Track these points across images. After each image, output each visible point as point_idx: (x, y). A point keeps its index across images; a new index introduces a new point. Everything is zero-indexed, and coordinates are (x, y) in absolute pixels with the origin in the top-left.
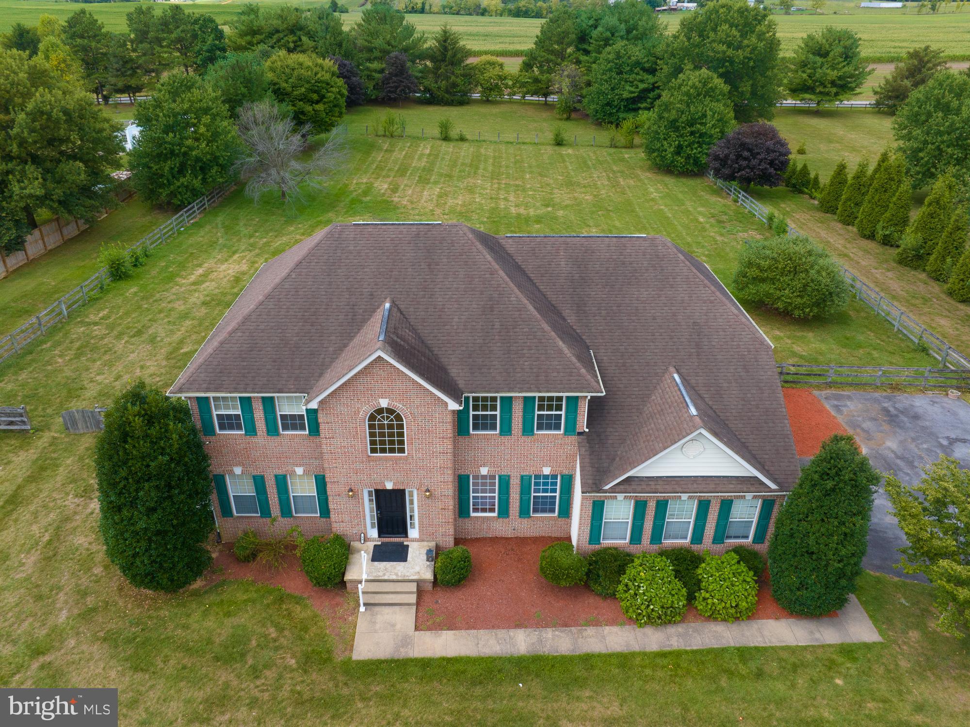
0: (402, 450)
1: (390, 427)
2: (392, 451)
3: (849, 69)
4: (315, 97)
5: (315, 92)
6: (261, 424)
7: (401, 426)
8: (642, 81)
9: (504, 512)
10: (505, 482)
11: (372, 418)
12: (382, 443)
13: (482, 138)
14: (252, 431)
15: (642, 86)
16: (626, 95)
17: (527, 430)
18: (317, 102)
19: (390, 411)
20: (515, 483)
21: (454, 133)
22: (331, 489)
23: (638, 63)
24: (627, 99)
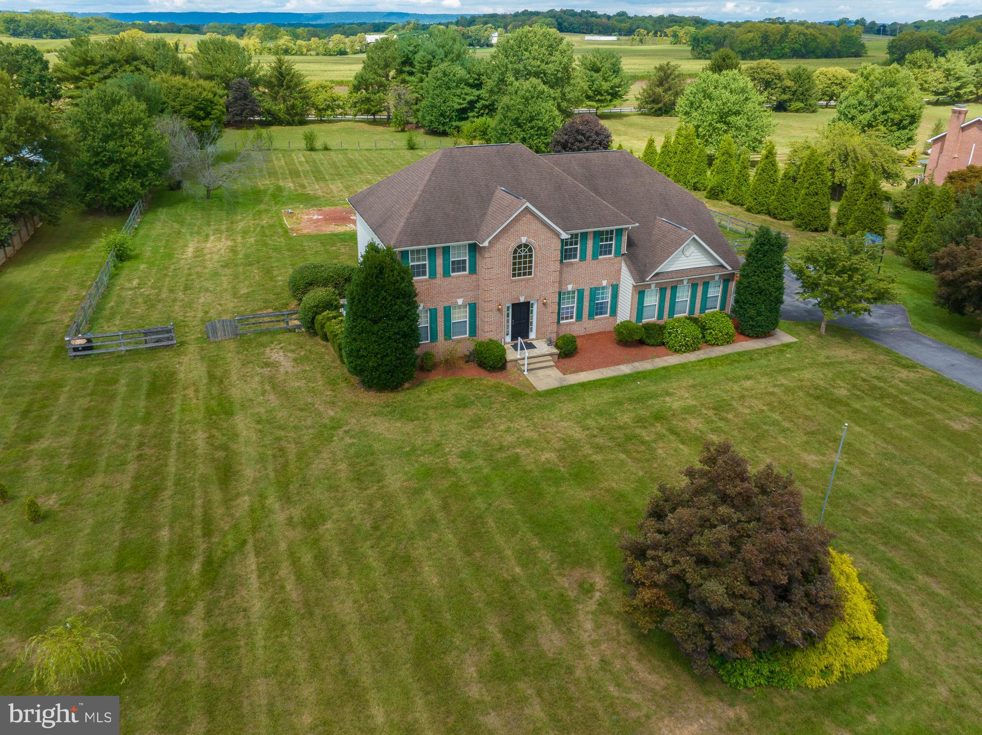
0: (530, 273)
1: (525, 257)
2: (525, 274)
3: (617, 81)
4: (201, 113)
5: (201, 109)
6: (440, 270)
7: (531, 256)
8: (466, 94)
9: (579, 317)
10: (581, 292)
11: (515, 252)
12: (520, 269)
13: (344, 147)
14: (433, 275)
15: (468, 98)
16: (457, 107)
17: (595, 257)
18: (204, 119)
19: (526, 246)
20: (587, 293)
21: (318, 144)
22: (480, 314)
23: (461, 80)
24: (458, 110)
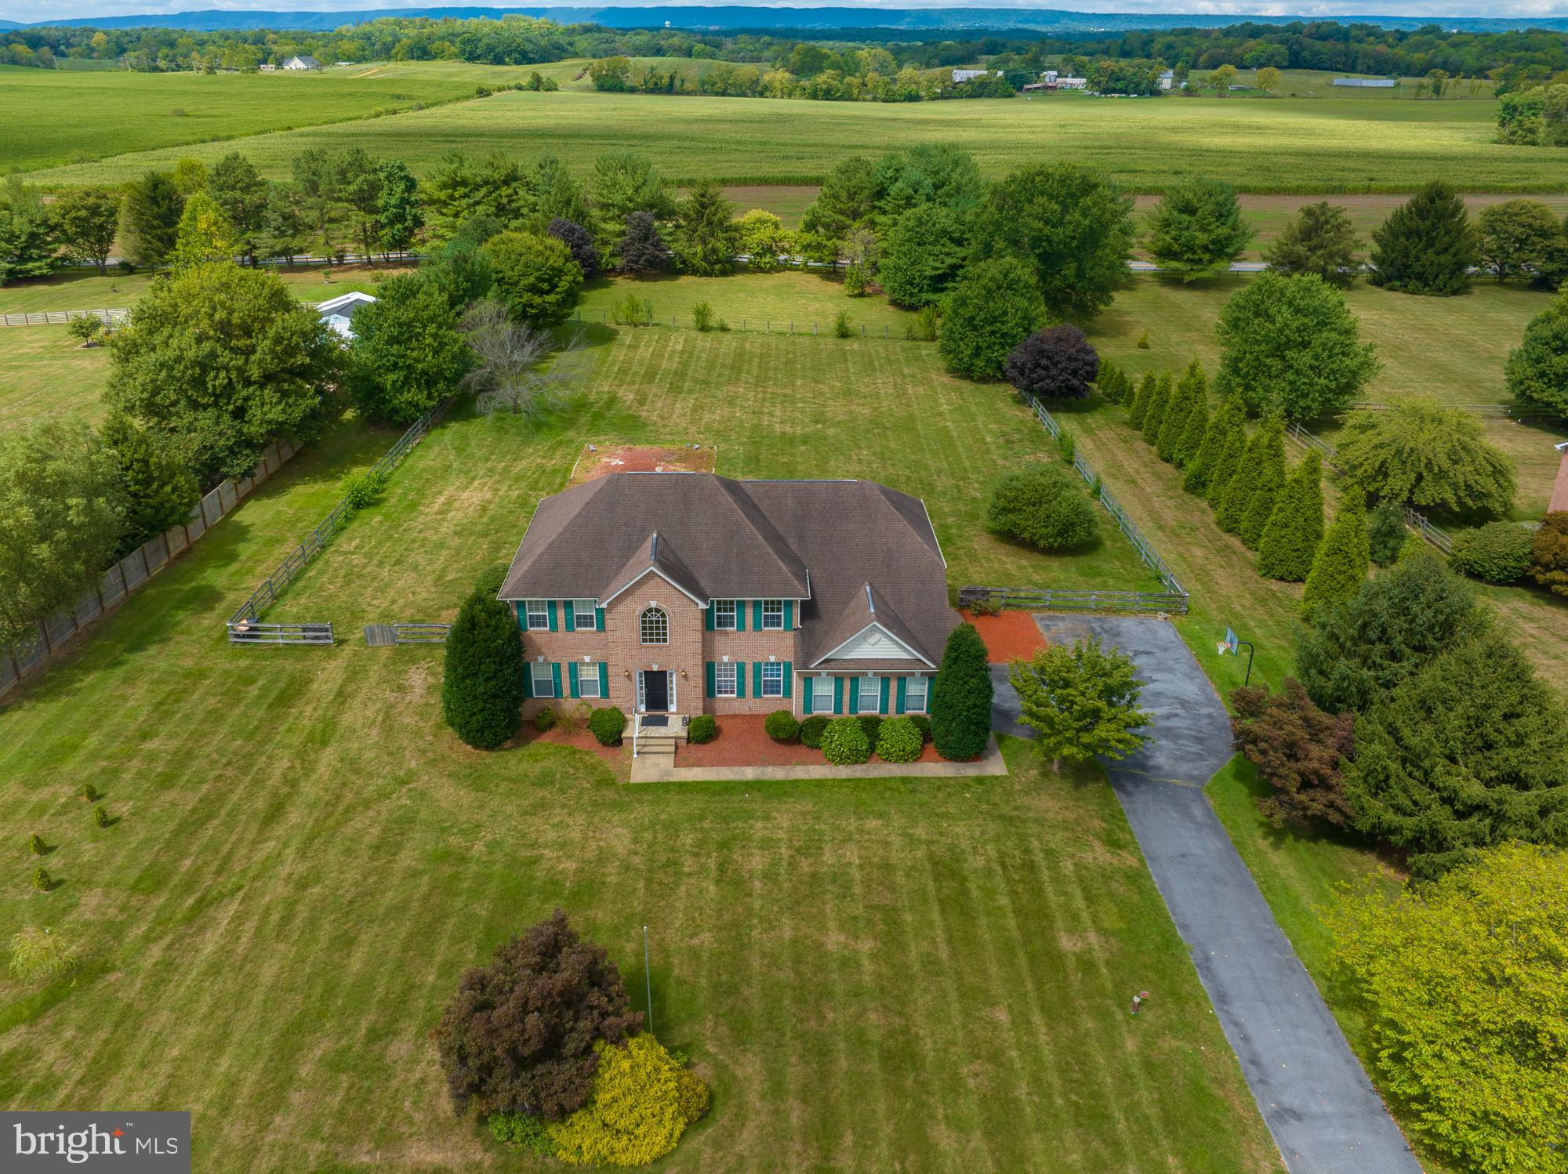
0: (665, 640)
1: (657, 622)
2: (658, 640)
3: (1224, 231)
4: (545, 286)
6: (561, 623)
7: (664, 622)
8: (948, 254)
9: (742, 693)
10: (741, 668)
11: (645, 615)
12: (651, 634)
13: (748, 327)
14: (554, 627)
15: (949, 261)
16: (929, 272)
17: (757, 627)
18: (548, 293)
19: (658, 610)
20: (749, 668)
21: (713, 322)
22: (611, 670)
23: (944, 233)
24: (931, 278)
